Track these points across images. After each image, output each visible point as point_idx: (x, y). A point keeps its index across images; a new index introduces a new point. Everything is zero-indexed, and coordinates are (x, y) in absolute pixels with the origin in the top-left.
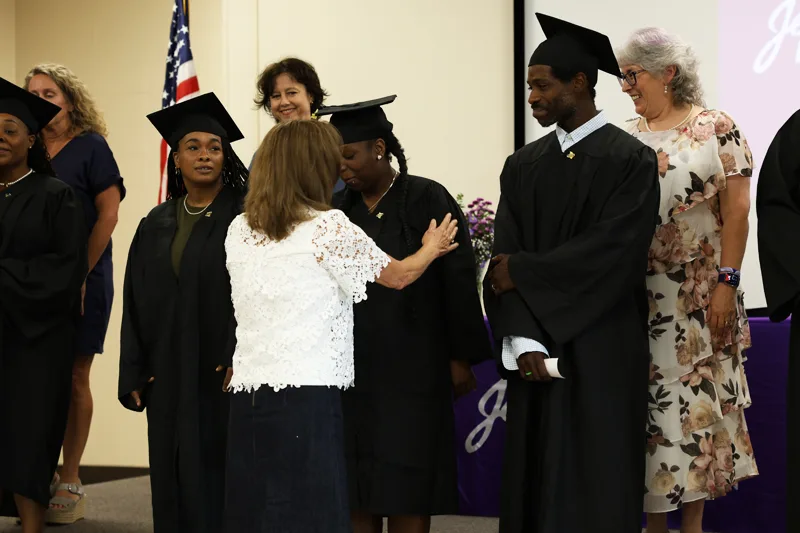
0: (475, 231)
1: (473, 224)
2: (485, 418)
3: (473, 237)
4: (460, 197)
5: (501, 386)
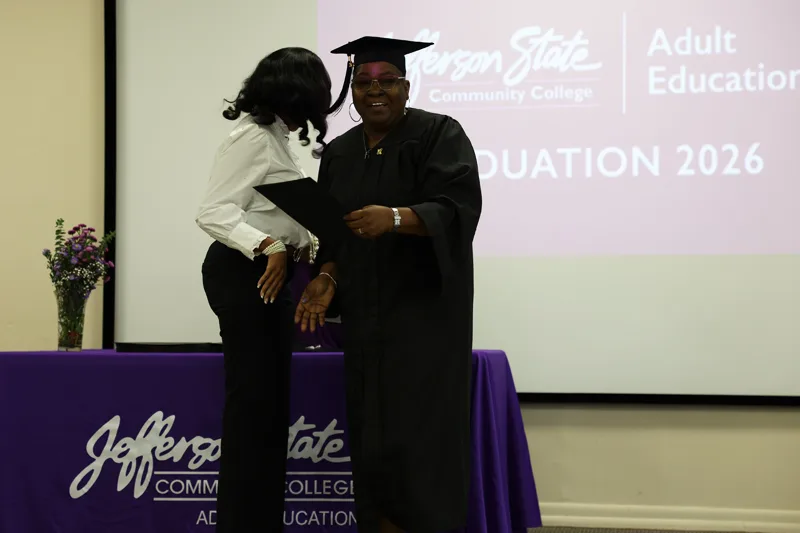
0: (80, 260)
1: (78, 252)
2: (94, 460)
3: (77, 266)
4: (60, 222)
5: (113, 425)
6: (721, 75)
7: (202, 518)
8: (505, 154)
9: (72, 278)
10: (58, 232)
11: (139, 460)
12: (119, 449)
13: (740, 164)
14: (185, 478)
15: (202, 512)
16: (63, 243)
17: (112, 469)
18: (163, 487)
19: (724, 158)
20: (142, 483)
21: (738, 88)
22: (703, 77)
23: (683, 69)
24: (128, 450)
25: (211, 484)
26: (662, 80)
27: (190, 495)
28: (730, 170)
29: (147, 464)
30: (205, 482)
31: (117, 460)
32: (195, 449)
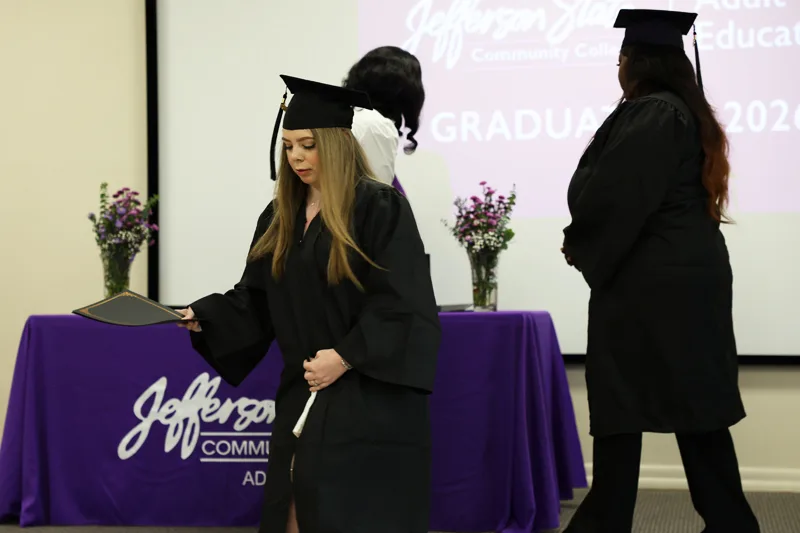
0: (124, 223)
1: (121, 215)
2: (140, 421)
3: (122, 229)
4: (104, 186)
5: (160, 386)
6: (768, 29)
7: (248, 478)
8: (549, 113)
9: (117, 241)
10: (103, 196)
11: (186, 421)
12: (166, 410)
13: (790, 120)
14: (230, 439)
15: (249, 473)
16: (107, 207)
17: (159, 430)
18: (210, 448)
19: (774, 114)
20: (189, 443)
21: (788, 43)
22: (752, 32)
23: (731, 24)
24: (175, 412)
25: (256, 445)
26: (709, 35)
27: (237, 456)
28: (779, 126)
29: (194, 425)
30: (251, 443)
31: (164, 422)
32: (241, 411)
